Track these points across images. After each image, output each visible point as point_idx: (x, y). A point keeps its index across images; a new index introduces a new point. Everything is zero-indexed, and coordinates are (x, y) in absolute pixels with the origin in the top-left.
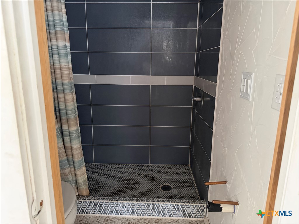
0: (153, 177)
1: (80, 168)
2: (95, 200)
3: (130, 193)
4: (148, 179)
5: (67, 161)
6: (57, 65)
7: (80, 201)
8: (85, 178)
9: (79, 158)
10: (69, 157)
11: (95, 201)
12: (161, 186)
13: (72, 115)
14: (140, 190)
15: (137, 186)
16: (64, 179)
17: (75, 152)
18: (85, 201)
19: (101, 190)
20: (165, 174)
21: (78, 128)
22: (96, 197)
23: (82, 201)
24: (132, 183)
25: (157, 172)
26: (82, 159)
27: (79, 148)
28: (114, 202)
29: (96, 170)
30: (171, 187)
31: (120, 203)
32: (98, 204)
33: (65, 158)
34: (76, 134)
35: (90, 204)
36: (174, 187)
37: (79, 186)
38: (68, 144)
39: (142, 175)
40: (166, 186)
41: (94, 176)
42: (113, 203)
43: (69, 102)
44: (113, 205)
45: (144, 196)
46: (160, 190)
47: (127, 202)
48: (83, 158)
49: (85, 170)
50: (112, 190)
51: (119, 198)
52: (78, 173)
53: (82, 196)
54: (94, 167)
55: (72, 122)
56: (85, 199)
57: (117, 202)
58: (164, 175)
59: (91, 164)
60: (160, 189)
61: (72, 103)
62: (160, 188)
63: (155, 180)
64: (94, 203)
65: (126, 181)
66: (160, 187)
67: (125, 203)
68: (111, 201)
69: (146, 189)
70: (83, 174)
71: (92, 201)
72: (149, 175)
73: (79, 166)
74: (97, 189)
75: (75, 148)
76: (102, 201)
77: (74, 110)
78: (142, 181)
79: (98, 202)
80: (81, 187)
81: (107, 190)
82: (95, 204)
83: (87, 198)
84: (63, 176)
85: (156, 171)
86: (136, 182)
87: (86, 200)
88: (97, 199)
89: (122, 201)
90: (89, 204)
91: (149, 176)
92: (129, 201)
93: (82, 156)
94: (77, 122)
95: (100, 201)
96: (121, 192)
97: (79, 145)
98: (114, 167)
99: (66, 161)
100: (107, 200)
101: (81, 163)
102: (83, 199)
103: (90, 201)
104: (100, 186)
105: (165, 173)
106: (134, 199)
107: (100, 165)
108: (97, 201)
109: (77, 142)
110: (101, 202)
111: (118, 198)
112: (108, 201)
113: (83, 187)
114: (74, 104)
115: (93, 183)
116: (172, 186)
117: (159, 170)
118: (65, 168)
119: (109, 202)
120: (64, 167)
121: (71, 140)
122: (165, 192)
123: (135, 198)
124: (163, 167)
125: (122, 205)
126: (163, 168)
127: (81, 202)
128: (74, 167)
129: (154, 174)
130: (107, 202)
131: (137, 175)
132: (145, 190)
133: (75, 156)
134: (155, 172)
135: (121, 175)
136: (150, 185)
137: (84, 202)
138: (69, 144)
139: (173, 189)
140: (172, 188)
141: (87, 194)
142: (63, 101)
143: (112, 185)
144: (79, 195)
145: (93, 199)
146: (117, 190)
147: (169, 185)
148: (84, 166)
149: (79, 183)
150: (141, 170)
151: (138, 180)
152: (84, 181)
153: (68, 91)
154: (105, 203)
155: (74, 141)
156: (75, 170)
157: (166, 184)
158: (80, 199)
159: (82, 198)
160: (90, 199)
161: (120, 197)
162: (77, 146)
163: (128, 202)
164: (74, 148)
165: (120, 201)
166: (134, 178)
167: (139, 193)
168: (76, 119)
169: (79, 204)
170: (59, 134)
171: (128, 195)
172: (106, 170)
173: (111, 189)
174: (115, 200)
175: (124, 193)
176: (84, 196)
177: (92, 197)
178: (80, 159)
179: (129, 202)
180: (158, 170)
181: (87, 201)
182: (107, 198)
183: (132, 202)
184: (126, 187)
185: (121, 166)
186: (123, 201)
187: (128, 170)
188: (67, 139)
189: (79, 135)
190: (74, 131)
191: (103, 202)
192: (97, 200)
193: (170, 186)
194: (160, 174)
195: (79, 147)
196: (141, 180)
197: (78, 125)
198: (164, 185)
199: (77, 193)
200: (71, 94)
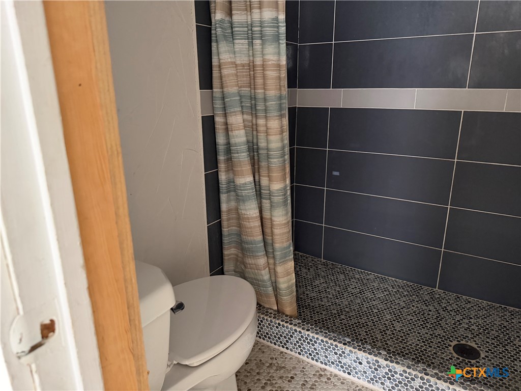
0: (439, 318)
1: (284, 261)
2: (303, 329)
3: (379, 337)
4: (426, 320)
5: (262, 244)
6: (258, 61)
7: (277, 322)
8: (292, 282)
9: (283, 242)
10: (267, 237)
11: (302, 331)
12: (455, 343)
13: (277, 160)
14: (401, 337)
15: (398, 326)
16: (256, 275)
17: (277, 231)
18: (286, 325)
19: (324, 313)
20: (471, 320)
21: (286, 187)
22: (307, 324)
23: (281, 323)
24: (388, 317)
25: (451, 311)
26: (289, 247)
27: (285, 224)
28: (339, 345)
29: (323, 273)
30: (479, 355)
31: (350, 351)
32: (309, 338)
33: (260, 238)
34: (279, 198)
35: (293, 333)
36: (487, 354)
37: (280, 295)
38: (266, 214)
39: (413, 306)
40: (468, 348)
41: (317, 282)
42: (336, 346)
43: (272, 135)
44: (336, 351)
45: (407, 352)
46: (448, 352)
47: (364, 354)
48: (290, 244)
49: (293, 267)
50: (344, 319)
51: (350, 340)
52: (279, 269)
53: (283, 314)
54: (320, 266)
55: (276, 174)
56: (287, 322)
57: (344, 347)
58: (467, 321)
59: (316, 260)
60: (451, 348)
61: (278, 137)
62: (450, 346)
63: (441, 327)
64: (300, 335)
65: (377, 311)
66: (451, 343)
67: (361, 355)
68: (332, 341)
69: (417, 339)
70: (288, 274)
71: (298, 330)
72: (430, 311)
73: (281, 258)
74: (316, 307)
75: (277, 223)
76: (316, 336)
77: (281, 152)
78: (411, 320)
79: (308, 335)
80: (283, 296)
81: (335, 317)
82: (302, 337)
83: (290, 320)
84: (254, 269)
85: (449, 308)
86: (398, 318)
87: (288, 324)
88: (306, 328)
89: (354, 348)
90: (291, 334)
91: (430, 313)
92: (370, 354)
93: (288, 241)
94: (285, 174)
95: (311, 335)
96: (360, 328)
97: (284, 218)
98: (358, 276)
99: (260, 243)
100: (325, 337)
101: (286, 253)
102: (282, 321)
103: (294, 329)
104: (323, 305)
105: (471, 318)
106: (380, 354)
107: (333, 265)
108: (307, 333)
109: (281, 213)
110: (313, 337)
111: (348, 340)
112: (327, 339)
113: (285, 298)
114: (282, 140)
115: (312, 295)
116: (482, 351)
117: (457, 307)
118: (258, 256)
119: (329, 342)
120: (257, 254)
121: (271, 206)
122: (461, 358)
123: (384, 353)
124: (469, 302)
125: (353, 356)
126: (469, 306)
127: (279, 324)
128: (274, 258)
129: (441, 311)
130: (325, 341)
131: (402, 304)
132: (413, 340)
133: (277, 238)
134: (445, 309)
135: (369, 294)
136: (427, 334)
137: (283, 326)
138: (269, 214)
139: (483, 358)
140: (483, 355)
141: (293, 314)
142: (264, 133)
143: (347, 310)
144: (278, 311)
145: (299, 327)
146: (353, 321)
147: (475, 346)
148: (290, 260)
149: (280, 289)
150: (414, 296)
151: (402, 314)
152: (289, 287)
153: (274, 113)
154: (320, 341)
155: (276, 211)
156: (275, 264)
157: (469, 343)
158: (278, 319)
159: (282, 318)
160: (295, 325)
161: (353, 340)
162: (281, 219)
163: (367, 354)
164: (274, 223)
165: (351, 349)
166: (395, 308)
167: (397, 343)
168: (284, 169)
169: (275, 327)
170: (253, 192)
171: (373, 339)
172: (342, 277)
173: (343, 317)
174: (340, 342)
175: (366, 332)
176: (287, 316)
177: (300, 321)
178: (285, 245)
179: (369, 356)
180: (455, 307)
181: (290, 326)
182: (327, 333)
183: (375, 358)
184: (373, 323)
185: (372, 277)
186: (356, 350)
187: (386, 290)
188: (266, 203)
189: (287, 200)
190: (277, 190)
191: (317, 338)
192: (308, 330)
193: (478, 351)
194: (458, 318)
195: (284, 222)
196: (409, 317)
197: (286, 181)
198: (462, 342)
199: (276, 305)
200: (279, 119)
